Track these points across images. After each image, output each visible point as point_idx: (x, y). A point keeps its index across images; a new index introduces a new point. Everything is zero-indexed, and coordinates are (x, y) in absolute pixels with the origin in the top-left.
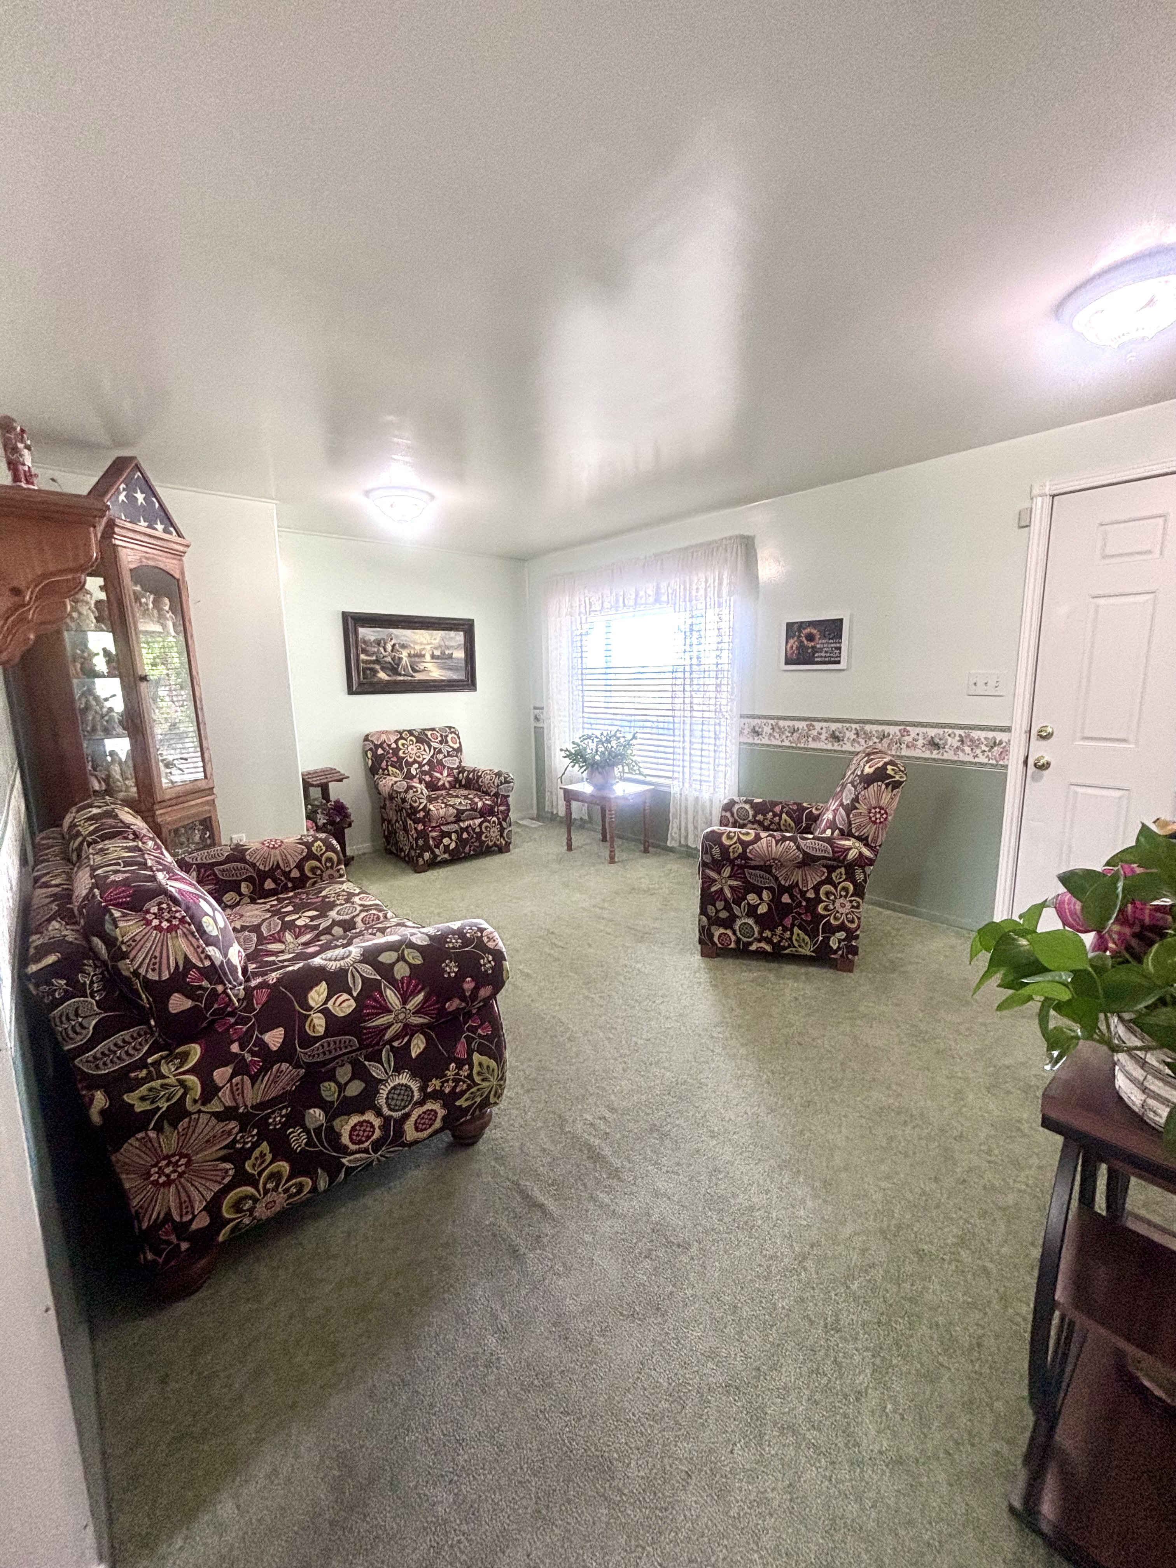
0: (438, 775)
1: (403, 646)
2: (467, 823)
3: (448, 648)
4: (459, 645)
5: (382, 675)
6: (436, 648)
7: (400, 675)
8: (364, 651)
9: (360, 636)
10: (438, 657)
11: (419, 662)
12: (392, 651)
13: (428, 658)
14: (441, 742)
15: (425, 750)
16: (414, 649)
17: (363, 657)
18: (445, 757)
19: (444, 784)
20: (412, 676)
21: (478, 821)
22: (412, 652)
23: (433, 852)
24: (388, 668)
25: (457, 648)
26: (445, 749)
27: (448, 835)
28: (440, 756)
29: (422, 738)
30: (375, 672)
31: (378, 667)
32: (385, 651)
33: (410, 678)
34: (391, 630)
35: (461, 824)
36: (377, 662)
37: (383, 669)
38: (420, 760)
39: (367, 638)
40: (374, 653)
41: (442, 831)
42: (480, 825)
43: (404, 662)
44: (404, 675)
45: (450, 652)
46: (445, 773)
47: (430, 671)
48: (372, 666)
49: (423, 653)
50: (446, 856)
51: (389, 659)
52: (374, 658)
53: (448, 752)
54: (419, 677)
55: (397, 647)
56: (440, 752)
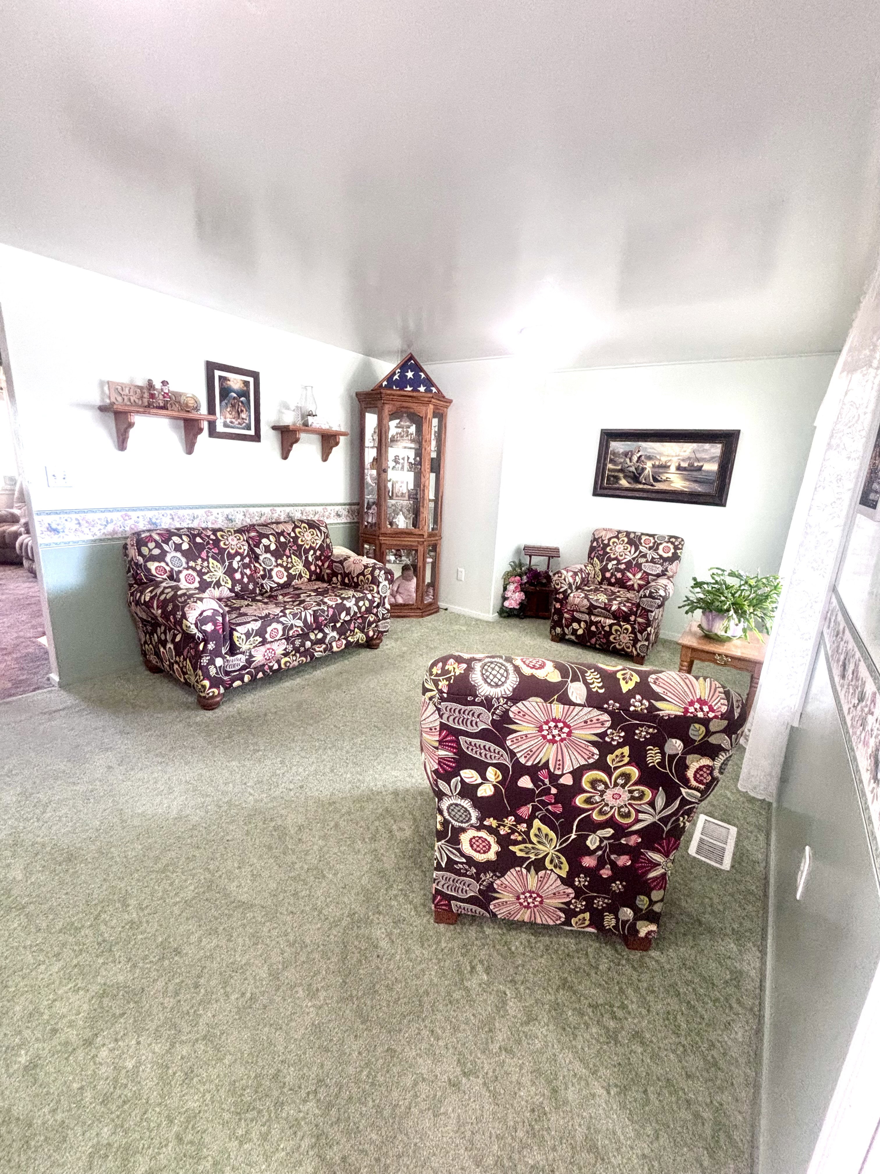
0: (630, 575)
1: (649, 458)
2: (598, 619)
3: (698, 460)
4: (713, 458)
5: (624, 483)
6: (683, 460)
7: (640, 483)
8: (612, 461)
9: (611, 449)
10: (685, 469)
11: (662, 473)
12: (637, 462)
13: (673, 469)
14: (650, 548)
15: (630, 552)
16: (660, 460)
17: (610, 466)
18: (647, 562)
19: (633, 585)
20: (652, 485)
21: (609, 621)
22: (657, 463)
23: (563, 630)
24: (629, 477)
25: (711, 460)
26: (651, 554)
27: (579, 621)
28: (643, 560)
29: (634, 540)
30: (617, 478)
31: (621, 475)
32: (631, 461)
33: (649, 487)
34: (640, 443)
35: (593, 618)
36: (621, 471)
37: (625, 477)
38: (621, 558)
39: (616, 451)
40: (621, 463)
41: (573, 616)
42: (611, 626)
43: (646, 472)
44: (644, 484)
45: (701, 464)
46: (639, 575)
47: (672, 482)
48: (616, 474)
49: (668, 464)
50: (573, 638)
51: (633, 469)
52: (619, 467)
53: (653, 558)
54: (659, 486)
55: (643, 458)
56: (645, 556)
